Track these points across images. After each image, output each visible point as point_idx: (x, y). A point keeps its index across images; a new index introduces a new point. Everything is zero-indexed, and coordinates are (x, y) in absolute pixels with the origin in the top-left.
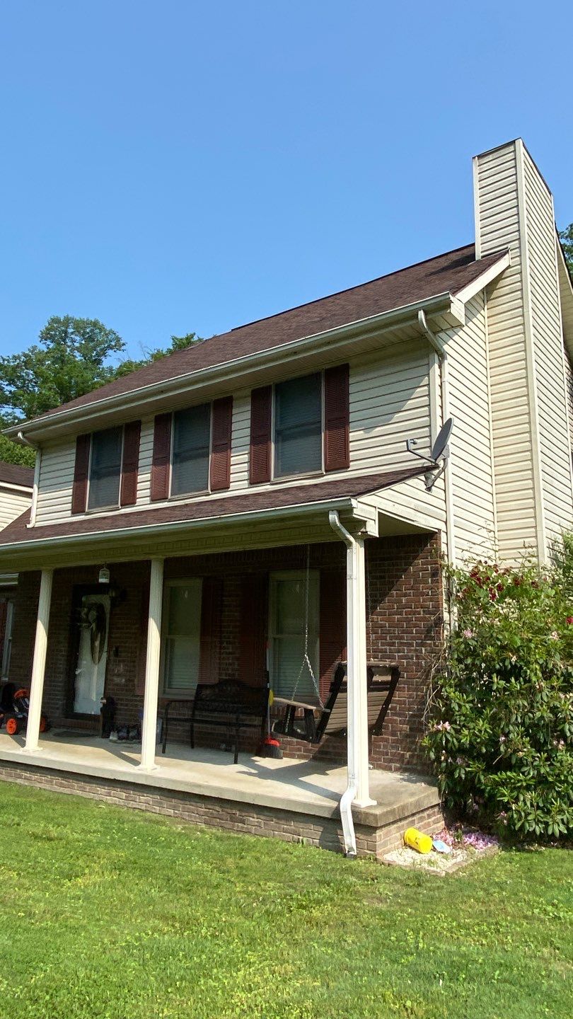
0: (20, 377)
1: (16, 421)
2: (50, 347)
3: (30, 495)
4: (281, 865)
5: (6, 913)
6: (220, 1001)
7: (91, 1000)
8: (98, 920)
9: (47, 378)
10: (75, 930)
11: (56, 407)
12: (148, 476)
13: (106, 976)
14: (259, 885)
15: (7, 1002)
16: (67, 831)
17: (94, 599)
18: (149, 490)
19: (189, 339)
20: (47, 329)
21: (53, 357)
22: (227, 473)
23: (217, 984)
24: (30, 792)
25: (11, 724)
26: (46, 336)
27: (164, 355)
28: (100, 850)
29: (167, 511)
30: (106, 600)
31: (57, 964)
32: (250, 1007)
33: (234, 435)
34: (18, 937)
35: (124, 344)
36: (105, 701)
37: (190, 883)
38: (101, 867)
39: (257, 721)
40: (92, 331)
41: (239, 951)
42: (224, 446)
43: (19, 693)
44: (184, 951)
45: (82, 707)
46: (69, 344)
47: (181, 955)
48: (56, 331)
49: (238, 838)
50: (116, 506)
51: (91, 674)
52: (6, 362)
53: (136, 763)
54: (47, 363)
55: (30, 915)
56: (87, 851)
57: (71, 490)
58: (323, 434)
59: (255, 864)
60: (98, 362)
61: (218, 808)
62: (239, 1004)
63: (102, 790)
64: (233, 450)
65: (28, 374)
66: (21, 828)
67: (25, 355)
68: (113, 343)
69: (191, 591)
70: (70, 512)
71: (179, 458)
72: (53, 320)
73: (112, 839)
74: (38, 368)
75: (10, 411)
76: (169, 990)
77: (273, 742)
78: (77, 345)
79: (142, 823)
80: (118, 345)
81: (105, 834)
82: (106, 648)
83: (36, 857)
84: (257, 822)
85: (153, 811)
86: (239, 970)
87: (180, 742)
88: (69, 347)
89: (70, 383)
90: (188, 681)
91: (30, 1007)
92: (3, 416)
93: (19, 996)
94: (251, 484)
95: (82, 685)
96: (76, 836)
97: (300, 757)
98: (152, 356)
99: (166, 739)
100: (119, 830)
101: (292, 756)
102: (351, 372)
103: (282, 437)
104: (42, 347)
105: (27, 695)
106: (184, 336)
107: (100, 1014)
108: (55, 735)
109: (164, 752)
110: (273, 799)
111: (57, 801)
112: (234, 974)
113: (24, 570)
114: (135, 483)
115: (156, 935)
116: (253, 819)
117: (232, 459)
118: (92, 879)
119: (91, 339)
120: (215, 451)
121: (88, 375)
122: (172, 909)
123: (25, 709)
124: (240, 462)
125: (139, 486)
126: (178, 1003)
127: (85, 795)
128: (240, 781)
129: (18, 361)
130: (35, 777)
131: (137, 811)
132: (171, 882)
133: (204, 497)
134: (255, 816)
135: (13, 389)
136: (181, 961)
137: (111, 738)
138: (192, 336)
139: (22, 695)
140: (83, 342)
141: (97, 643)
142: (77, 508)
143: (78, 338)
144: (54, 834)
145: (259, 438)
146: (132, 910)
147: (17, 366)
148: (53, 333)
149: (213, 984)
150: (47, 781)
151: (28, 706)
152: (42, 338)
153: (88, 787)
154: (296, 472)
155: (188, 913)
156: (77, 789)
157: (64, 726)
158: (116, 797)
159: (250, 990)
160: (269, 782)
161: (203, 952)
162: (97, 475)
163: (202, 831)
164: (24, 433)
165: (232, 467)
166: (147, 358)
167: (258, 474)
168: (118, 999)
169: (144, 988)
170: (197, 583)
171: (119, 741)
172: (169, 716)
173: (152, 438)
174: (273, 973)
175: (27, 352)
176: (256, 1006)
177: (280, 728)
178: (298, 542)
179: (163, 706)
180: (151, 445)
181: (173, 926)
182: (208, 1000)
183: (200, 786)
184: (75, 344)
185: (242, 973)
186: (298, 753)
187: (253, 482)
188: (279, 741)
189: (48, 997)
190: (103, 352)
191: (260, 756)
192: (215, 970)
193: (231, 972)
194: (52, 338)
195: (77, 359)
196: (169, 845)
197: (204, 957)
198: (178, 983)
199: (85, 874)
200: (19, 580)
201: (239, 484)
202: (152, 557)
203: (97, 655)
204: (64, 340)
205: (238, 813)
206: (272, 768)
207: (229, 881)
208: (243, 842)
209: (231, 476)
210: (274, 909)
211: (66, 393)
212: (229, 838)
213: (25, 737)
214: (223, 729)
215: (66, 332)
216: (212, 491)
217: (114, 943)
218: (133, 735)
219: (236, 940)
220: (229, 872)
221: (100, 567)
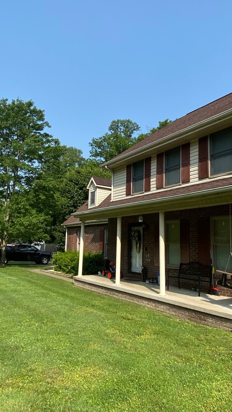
0: (102, 146)
1: (102, 162)
2: (112, 132)
3: (110, 190)
4: (225, 340)
5: (117, 346)
6: (207, 394)
7: (153, 384)
8: (152, 353)
9: (112, 145)
10: (143, 356)
11: (116, 156)
12: (155, 179)
13: (158, 376)
14: (216, 347)
15: (122, 380)
16: (134, 317)
17: (136, 228)
18: (155, 185)
19: (166, 121)
20: (111, 126)
21: (114, 136)
22: (189, 175)
23: (204, 386)
24: (118, 301)
25: (109, 275)
26: (111, 128)
27: (156, 130)
28: (148, 325)
29: (163, 193)
30: (141, 229)
31: (139, 369)
33: (191, 159)
34: (122, 355)
35: (140, 128)
36: (143, 268)
37: (187, 343)
38: (149, 332)
39: (208, 279)
40: (127, 124)
41: (212, 374)
42: (187, 164)
43: (111, 263)
44: (188, 370)
45: (134, 270)
46: (119, 130)
47: (187, 372)
48: (114, 126)
49: (204, 327)
50: (143, 192)
51: (136, 256)
52: (97, 140)
53: (158, 293)
54: (112, 139)
55: (126, 348)
56: (143, 325)
57: (125, 187)
59: (213, 338)
60: (130, 136)
61: (193, 314)
62: (215, 396)
63: (146, 302)
64: (191, 165)
65: (105, 144)
66: (118, 314)
67: (104, 137)
68: (136, 128)
69: (176, 224)
70: (125, 195)
71: (167, 171)
72: (113, 122)
73: (152, 321)
74: (108, 141)
75: (99, 159)
76: (184, 386)
77: (215, 289)
78: (122, 130)
79: (162, 317)
80: (138, 128)
81: (149, 319)
82: (142, 248)
83: (125, 326)
84: (212, 321)
85: (166, 312)
86: (213, 382)
87: (175, 286)
88: (119, 131)
89: (120, 145)
90: (176, 261)
91: (131, 383)
92: (97, 161)
93: (126, 378)
95: (133, 261)
96: (138, 319)
97: (228, 296)
98: (151, 131)
99: (168, 284)
100: (154, 319)
101: (225, 295)
103: (213, 157)
104: (110, 133)
105: (115, 264)
106: (164, 121)
107: (158, 391)
108: (125, 279)
109: (168, 289)
110: (219, 313)
111: (129, 305)
112: (211, 384)
113: (110, 217)
114: (150, 182)
115: (175, 362)
116: (210, 320)
117: (190, 169)
118: (146, 337)
119: (127, 127)
120: (183, 167)
121: (127, 142)
122: (181, 352)
123: (114, 270)
124: (194, 170)
125: (151, 183)
126: (189, 392)
127: (139, 303)
128: (202, 303)
129: (101, 139)
130: (120, 295)
131: (160, 312)
132: (178, 342)
133: (179, 186)
134: (210, 319)
135: (100, 150)
136: (188, 375)
137: (146, 282)
138: (167, 120)
139: (112, 264)
140: (124, 129)
142: (128, 193)
143: (122, 128)
144: (130, 317)
145: (202, 159)
146: (164, 351)
147: (101, 141)
148: (113, 127)
149: (203, 386)
150: (124, 297)
151: (115, 268)
152: (109, 129)
153: (140, 300)
154: (221, 173)
155: (187, 355)
156: (136, 301)
157: (128, 277)
158: (151, 306)
159: (219, 392)
160: (216, 305)
161: (196, 372)
162: (135, 180)
163: (188, 322)
164: (107, 166)
165: (190, 173)
166: (150, 132)
167: (203, 175)
168: (164, 386)
169: (174, 383)
170: (178, 222)
171: (149, 284)
172: (169, 275)
173: (156, 163)
174: (229, 385)
175: (104, 136)
176: (223, 398)
177: (220, 283)
178: (225, 203)
179: (167, 271)
180: (156, 167)
181: (182, 360)
182: (201, 392)
183: (185, 304)
184: (121, 130)
185: (214, 383)
186: (227, 294)
187: (200, 178)
188: (218, 289)
189: (137, 381)
190: (132, 132)
191: (210, 294)
192: (203, 381)
193: (209, 382)
194: (113, 129)
195: (122, 136)
196: (175, 327)
197: (197, 374)
198: (188, 383)
199: (144, 334)
200: (108, 221)
201: (194, 179)
202: (159, 211)
203: (138, 250)
204: (117, 129)
205: (203, 317)
206: (216, 300)
207: (203, 344)
208: (206, 329)
209: (191, 176)
210: (225, 359)
211: (120, 149)
212: (200, 327)
213: (115, 280)
214: (192, 282)
215: (118, 126)
216: (182, 183)
217: (159, 363)
218: (155, 282)
219: (210, 370)
220: (202, 340)
221: (139, 216)
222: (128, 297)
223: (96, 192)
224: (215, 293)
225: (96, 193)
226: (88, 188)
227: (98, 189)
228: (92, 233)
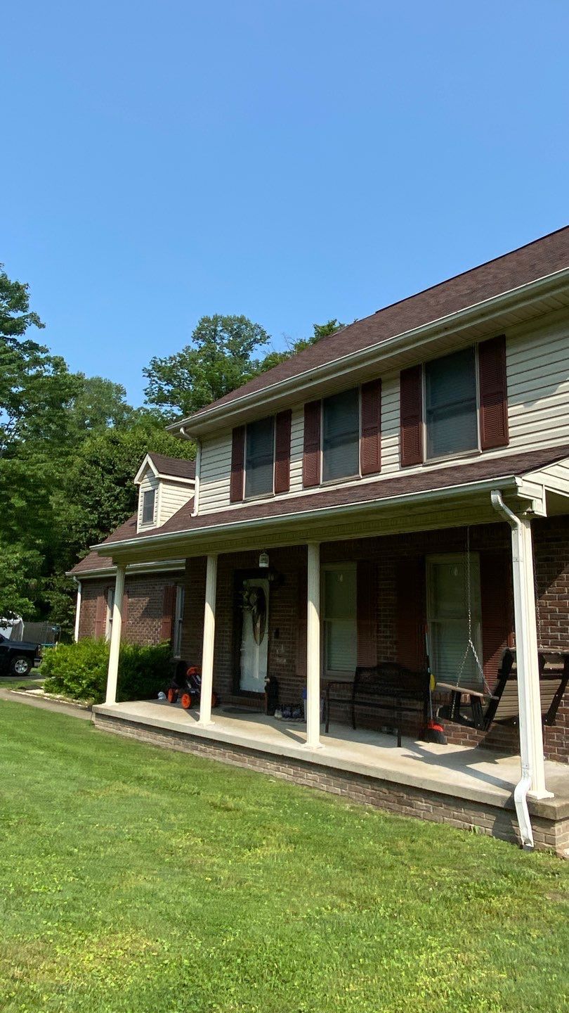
0: (175, 377)
1: (175, 418)
2: (202, 346)
3: (192, 486)
4: (454, 852)
5: (194, 877)
6: (405, 982)
7: (279, 967)
8: (279, 891)
9: (200, 376)
10: (258, 898)
11: (209, 403)
12: (300, 464)
13: (291, 946)
14: (434, 869)
15: (203, 961)
16: (242, 802)
17: (254, 582)
18: (301, 477)
19: (330, 326)
20: (199, 329)
21: (205, 355)
22: (378, 457)
23: (400, 965)
24: (204, 764)
25: (185, 699)
26: (198, 336)
27: (306, 344)
28: (275, 823)
29: (320, 497)
30: (265, 584)
31: (245, 929)
32: (435, 991)
33: (383, 418)
34: (206, 900)
35: (268, 337)
36: (268, 680)
37: (365, 862)
38: (277, 840)
39: (419, 705)
40: (239, 327)
41: (419, 934)
42: (374, 430)
43: (190, 670)
44: (363, 928)
45: (246, 685)
46: (219, 341)
47: (361, 932)
48: (206, 331)
49: (407, 821)
50: (271, 494)
51: (253, 653)
52: (164, 364)
53: (303, 741)
54: (199, 361)
55: (216, 880)
56: (262, 823)
57: (229, 480)
58: (478, 411)
59: (426, 848)
60: (246, 356)
61: (385, 790)
62: (424, 987)
63: (271, 766)
64: (383, 433)
65: (183, 374)
66: (201, 797)
67: (180, 356)
68: (259, 337)
69: (347, 574)
70: (229, 501)
71: (329, 445)
72: (203, 320)
73: (285, 812)
74: (192, 367)
75: (169, 409)
76: (353, 966)
77: (436, 727)
78: (225, 341)
79: (311, 799)
80: (263, 338)
81: (277, 808)
82: (267, 631)
83: (217, 826)
84: (426, 806)
85: (322, 788)
86: (420, 954)
87: (342, 722)
88: (218, 344)
89: (221, 378)
90: (348, 662)
91: (224, 968)
92: (163, 413)
93: (213, 956)
94: (402, 466)
95: (246, 663)
96: (251, 808)
97: (465, 744)
98: (296, 346)
99: (328, 720)
100: (291, 804)
101: (457, 743)
102: (508, 343)
103: (433, 417)
104: (195, 347)
105: (199, 672)
106: (325, 324)
107: (289, 982)
108: (225, 710)
109: (327, 731)
110: (442, 785)
111: (231, 773)
112: (417, 957)
113: (190, 556)
114: (287, 470)
115: (335, 911)
116: (422, 804)
117: (382, 442)
118: (270, 851)
119: (238, 335)
120: (364, 435)
121: (236, 369)
122: (350, 885)
123: (197, 686)
124: (390, 445)
125: (292, 474)
126: (362, 980)
127: (256, 769)
128: (405, 764)
129: (174, 361)
130: (211, 749)
131: (305, 787)
132: (345, 859)
133: (356, 482)
135: (170, 388)
136: (362, 938)
137: (276, 715)
138: (334, 323)
139: (193, 672)
140: (231, 339)
141: (258, 625)
142: (235, 498)
143: (226, 335)
144: (231, 804)
145: (409, 420)
146: (310, 883)
147: (173, 367)
148: (204, 332)
149: (397, 965)
150: (220, 754)
151: (200, 683)
152: (194, 338)
153: (258, 761)
154: (450, 452)
155: (364, 891)
156: (248, 763)
157: (232, 703)
158: (284, 773)
159: (434, 975)
160: (436, 767)
161: (383, 932)
162: (252, 465)
163: (370, 811)
164: (185, 429)
165: (382, 451)
166: (292, 348)
167: (410, 456)
168: (305, 969)
169: (328, 962)
170: (353, 567)
171: (284, 719)
172: (331, 697)
173: (302, 426)
174: (456, 959)
175: (182, 353)
176: (442, 991)
177: (445, 714)
178: (458, 525)
179: (325, 686)
180: (302, 433)
181: (351, 903)
182: (393, 979)
183: (365, 767)
184: (224, 341)
185: (424, 956)
186: (463, 740)
187: (405, 464)
188: (443, 727)
189: (239, 961)
190: (250, 347)
191: (424, 741)
192: (397, 951)
193: (413, 955)
194: (203, 337)
195: (226, 356)
196: (339, 823)
197: (384, 937)
198: (361, 960)
199: (263, 845)
200: (186, 565)
201: (391, 467)
202: (308, 542)
203: (258, 636)
204: (214, 338)
205: (405, 795)
206: (438, 753)
207: (403, 863)
208: (412, 826)
209: (382, 459)
210: (451, 896)
211: (221, 388)
212: (398, 820)
213: (199, 711)
214: (383, 712)
215: (215, 330)
216: (363, 475)
217: (296, 914)
218: (297, 714)
219: (416, 924)
220: (401, 854)
221: (259, 552)
222: (229, 753)
223: (156, 491)
224: (434, 738)
225: (156, 495)
226: (136, 481)
227: (161, 485)
228: (145, 595)
